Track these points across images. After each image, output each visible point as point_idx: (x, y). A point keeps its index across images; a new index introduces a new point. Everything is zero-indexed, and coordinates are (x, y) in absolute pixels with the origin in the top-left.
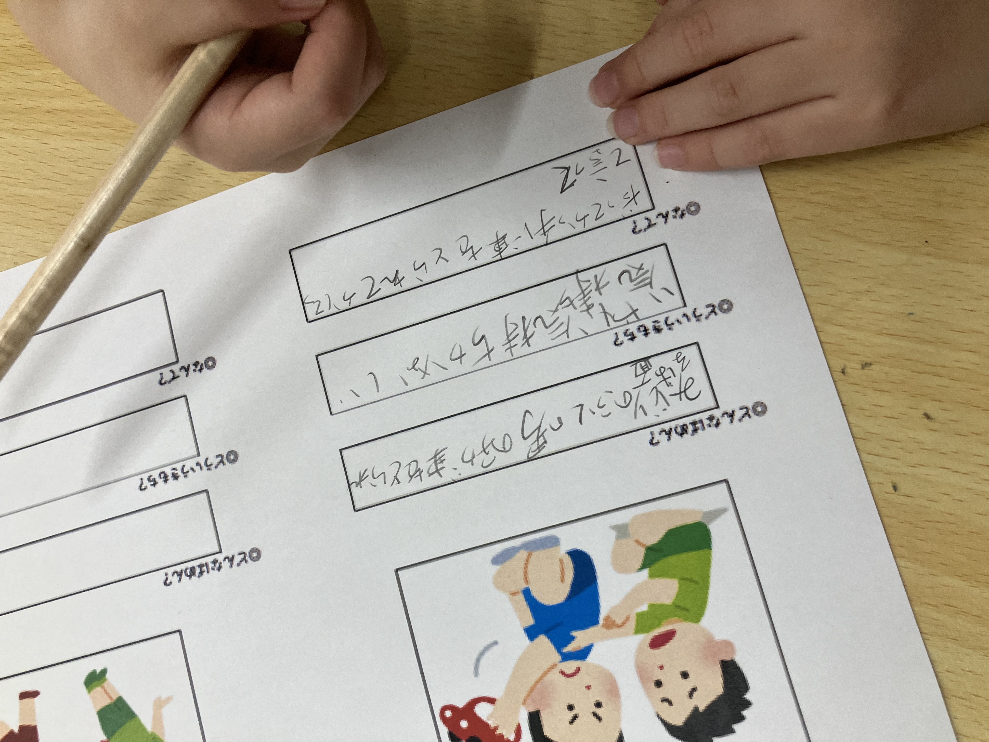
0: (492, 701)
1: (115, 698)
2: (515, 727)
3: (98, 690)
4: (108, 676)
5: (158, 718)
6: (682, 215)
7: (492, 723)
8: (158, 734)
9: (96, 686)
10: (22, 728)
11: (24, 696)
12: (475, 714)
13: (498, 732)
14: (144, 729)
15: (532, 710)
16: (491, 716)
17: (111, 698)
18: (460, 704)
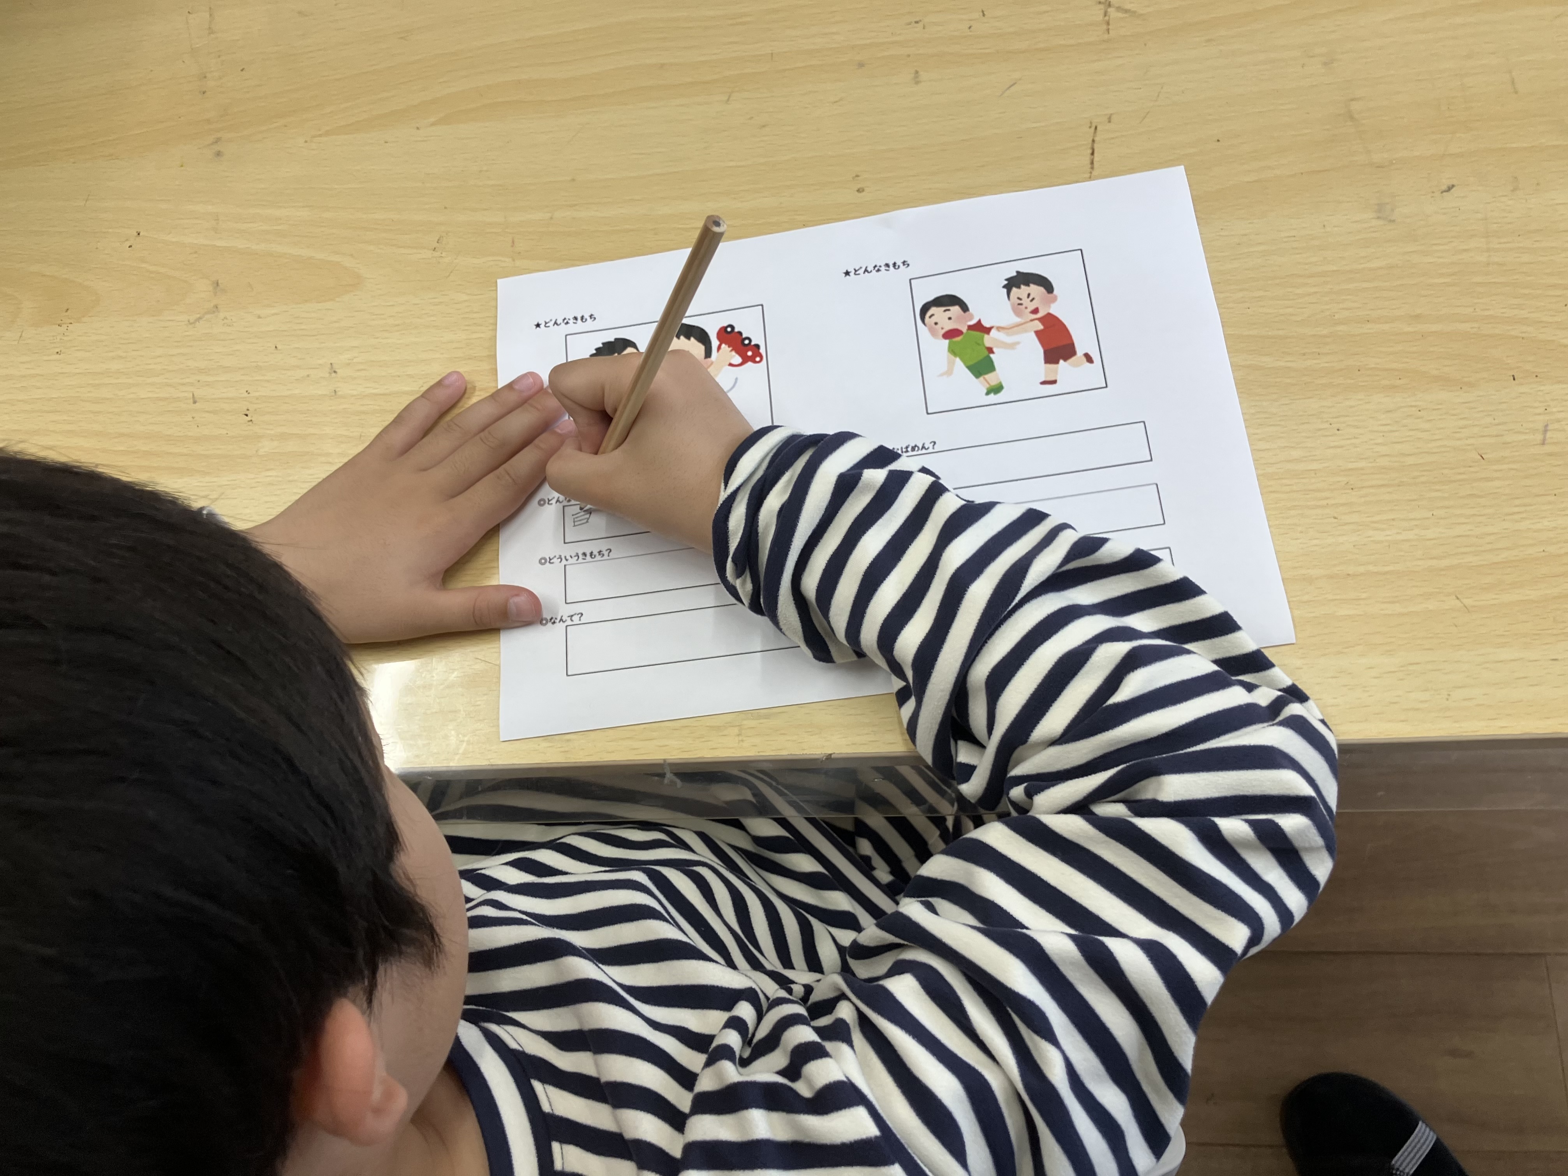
0: (731, 365)
1: (981, 378)
2: (721, 351)
3: (994, 383)
4: (985, 391)
5: (951, 365)
6: (551, 619)
7: (733, 353)
8: (952, 357)
9: (994, 386)
10: (1057, 362)
11: (1054, 382)
12: (742, 358)
13: (730, 349)
14: (962, 359)
15: (709, 359)
16: (733, 357)
17: (984, 378)
18: (750, 364)
